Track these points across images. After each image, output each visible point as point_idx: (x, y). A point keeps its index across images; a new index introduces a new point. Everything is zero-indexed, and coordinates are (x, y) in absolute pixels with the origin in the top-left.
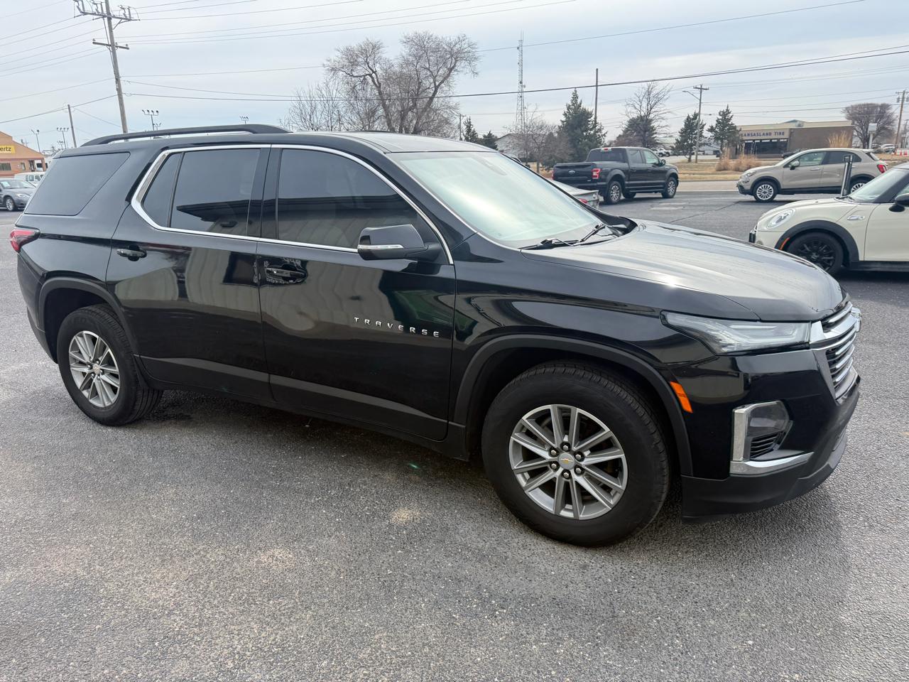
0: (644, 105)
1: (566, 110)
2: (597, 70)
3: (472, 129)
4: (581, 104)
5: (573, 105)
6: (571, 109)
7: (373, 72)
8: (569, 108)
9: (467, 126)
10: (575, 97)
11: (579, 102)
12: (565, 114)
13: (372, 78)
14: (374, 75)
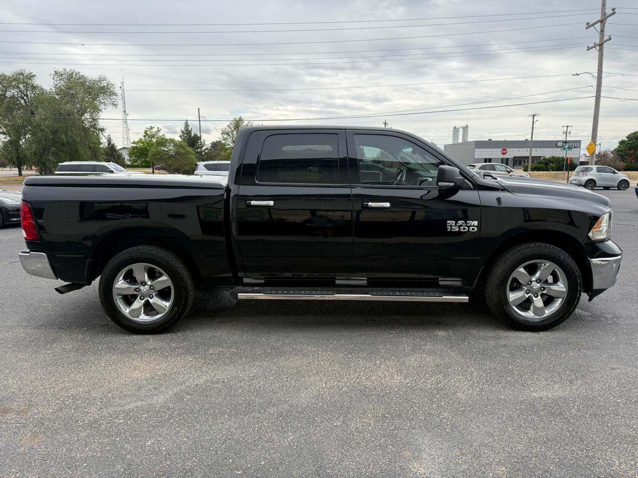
0: (235, 133)
1: (181, 134)
2: (199, 109)
3: (112, 143)
4: (191, 130)
5: (186, 131)
6: (184, 133)
7: (25, 95)
8: (183, 132)
9: (108, 141)
10: (187, 125)
11: (190, 129)
12: (181, 137)
13: (25, 100)
14: (25, 98)
